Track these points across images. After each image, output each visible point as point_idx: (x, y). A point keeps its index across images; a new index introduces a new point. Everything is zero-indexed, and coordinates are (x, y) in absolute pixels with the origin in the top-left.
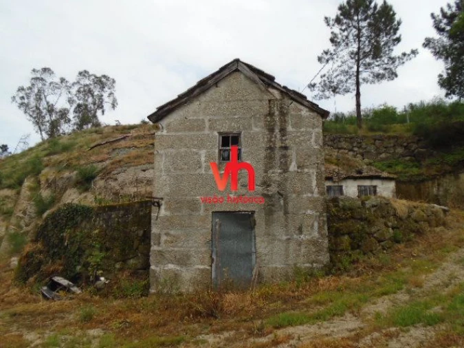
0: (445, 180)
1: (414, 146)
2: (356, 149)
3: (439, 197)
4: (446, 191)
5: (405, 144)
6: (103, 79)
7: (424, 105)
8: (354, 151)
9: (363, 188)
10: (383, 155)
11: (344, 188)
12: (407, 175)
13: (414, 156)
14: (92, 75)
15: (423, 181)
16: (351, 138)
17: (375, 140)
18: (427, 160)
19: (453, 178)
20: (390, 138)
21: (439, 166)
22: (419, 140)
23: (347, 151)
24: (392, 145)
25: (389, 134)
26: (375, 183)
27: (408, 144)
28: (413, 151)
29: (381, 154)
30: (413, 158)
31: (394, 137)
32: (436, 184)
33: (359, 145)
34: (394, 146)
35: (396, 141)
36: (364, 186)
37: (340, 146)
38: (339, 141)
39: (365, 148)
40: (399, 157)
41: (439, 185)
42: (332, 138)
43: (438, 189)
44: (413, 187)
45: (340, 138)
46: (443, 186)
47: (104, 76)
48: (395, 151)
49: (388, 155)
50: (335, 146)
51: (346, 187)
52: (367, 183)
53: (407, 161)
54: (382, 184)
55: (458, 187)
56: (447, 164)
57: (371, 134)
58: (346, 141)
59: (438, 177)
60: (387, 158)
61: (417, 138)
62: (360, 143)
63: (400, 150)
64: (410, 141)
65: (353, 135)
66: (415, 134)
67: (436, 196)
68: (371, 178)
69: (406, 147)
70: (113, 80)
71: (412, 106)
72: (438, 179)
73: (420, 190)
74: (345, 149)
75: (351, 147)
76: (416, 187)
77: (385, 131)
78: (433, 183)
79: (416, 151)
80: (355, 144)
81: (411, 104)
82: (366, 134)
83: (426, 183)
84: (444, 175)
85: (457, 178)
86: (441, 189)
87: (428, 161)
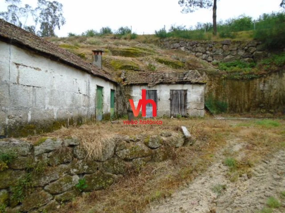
0: (270, 78)
1: (253, 49)
2: (208, 52)
3: (264, 92)
4: (271, 87)
5: (246, 48)
6: (54, 4)
7: (274, 15)
8: (207, 54)
9: (174, 92)
10: (228, 57)
11: (158, 92)
12: (241, 73)
13: (253, 57)
14: (48, 2)
15: (252, 79)
16: (205, 44)
17: (223, 45)
18: (262, 60)
19: (277, 76)
20: (234, 42)
21: (269, 66)
22: (258, 44)
23: (201, 54)
24: (236, 49)
25: (234, 40)
26: (186, 87)
27: (248, 47)
28: (252, 53)
29: (226, 56)
30: (252, 59)
31: (237, 42)
32: (263, 81)
33: (211, 49)
34: (237, 49)
35: (239, 46)
36: (176, 90)
37: (196, 50)
38: (197, 46)
39: (215, 52)
40: (241, 58)
41: (264, 82)
42: (191, 44)
43: (264, 85)
44: (244, 83)
45: (197, 44)
46: (268, 83)
47: (55, 2)
48: (237, 53)
49: (232, 56)
50: (193, 50)
51: (160, 91)
52: (179, 87)
53: (246, 61)
54: (193, 88)
55: (281, 84)
56: (275, 64)
57: (221, 40)
58: (202, 46)
59: (265, 76)
60: (230, 59)
61: (256, 43)
62: (211, 47)
63: (241, 53)
64: (250, 45)
65: (207, 41)
66: (255, 39)
67: (262, 91)
68: (182, 83)
69: (246, 50)
70: (61, 4)
71: (265, 16)
72: (265, 77)
73: (249, 86)
74: (200, 52)
75: (204, 51)
76: (246, 84)
77: (232, 37)
78: (260, 80)
79: (255, 53)
80: (208, 48)
81: (264, 14)
82: (217, 40)
83: (255, 81)
84: (270, 74)
85: (281, 76)
86: (266, 85)
87: (262, 62)
